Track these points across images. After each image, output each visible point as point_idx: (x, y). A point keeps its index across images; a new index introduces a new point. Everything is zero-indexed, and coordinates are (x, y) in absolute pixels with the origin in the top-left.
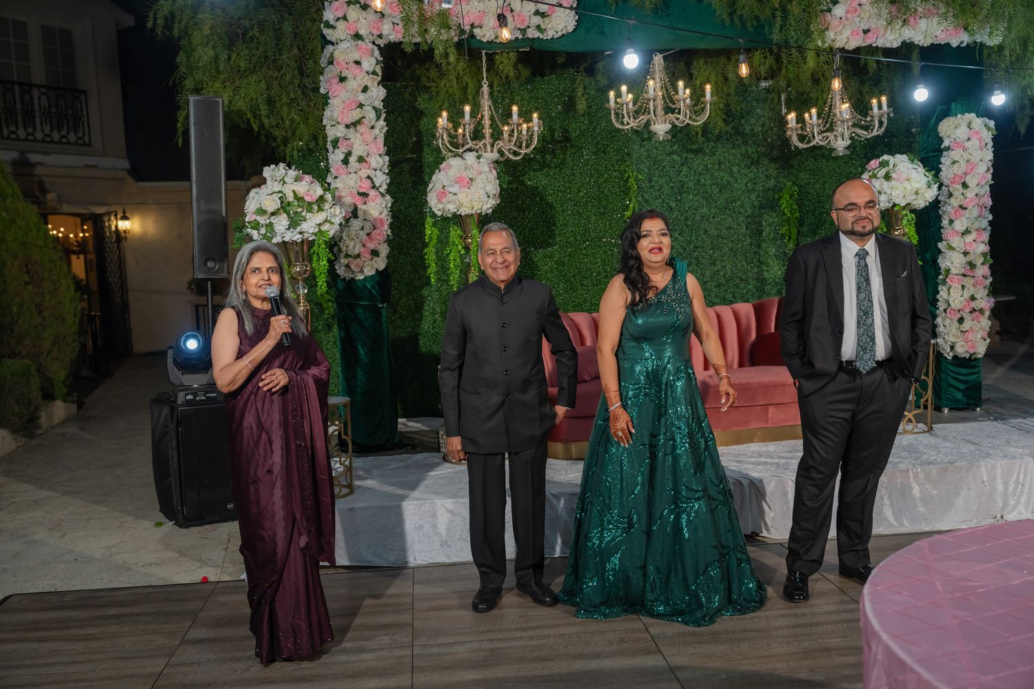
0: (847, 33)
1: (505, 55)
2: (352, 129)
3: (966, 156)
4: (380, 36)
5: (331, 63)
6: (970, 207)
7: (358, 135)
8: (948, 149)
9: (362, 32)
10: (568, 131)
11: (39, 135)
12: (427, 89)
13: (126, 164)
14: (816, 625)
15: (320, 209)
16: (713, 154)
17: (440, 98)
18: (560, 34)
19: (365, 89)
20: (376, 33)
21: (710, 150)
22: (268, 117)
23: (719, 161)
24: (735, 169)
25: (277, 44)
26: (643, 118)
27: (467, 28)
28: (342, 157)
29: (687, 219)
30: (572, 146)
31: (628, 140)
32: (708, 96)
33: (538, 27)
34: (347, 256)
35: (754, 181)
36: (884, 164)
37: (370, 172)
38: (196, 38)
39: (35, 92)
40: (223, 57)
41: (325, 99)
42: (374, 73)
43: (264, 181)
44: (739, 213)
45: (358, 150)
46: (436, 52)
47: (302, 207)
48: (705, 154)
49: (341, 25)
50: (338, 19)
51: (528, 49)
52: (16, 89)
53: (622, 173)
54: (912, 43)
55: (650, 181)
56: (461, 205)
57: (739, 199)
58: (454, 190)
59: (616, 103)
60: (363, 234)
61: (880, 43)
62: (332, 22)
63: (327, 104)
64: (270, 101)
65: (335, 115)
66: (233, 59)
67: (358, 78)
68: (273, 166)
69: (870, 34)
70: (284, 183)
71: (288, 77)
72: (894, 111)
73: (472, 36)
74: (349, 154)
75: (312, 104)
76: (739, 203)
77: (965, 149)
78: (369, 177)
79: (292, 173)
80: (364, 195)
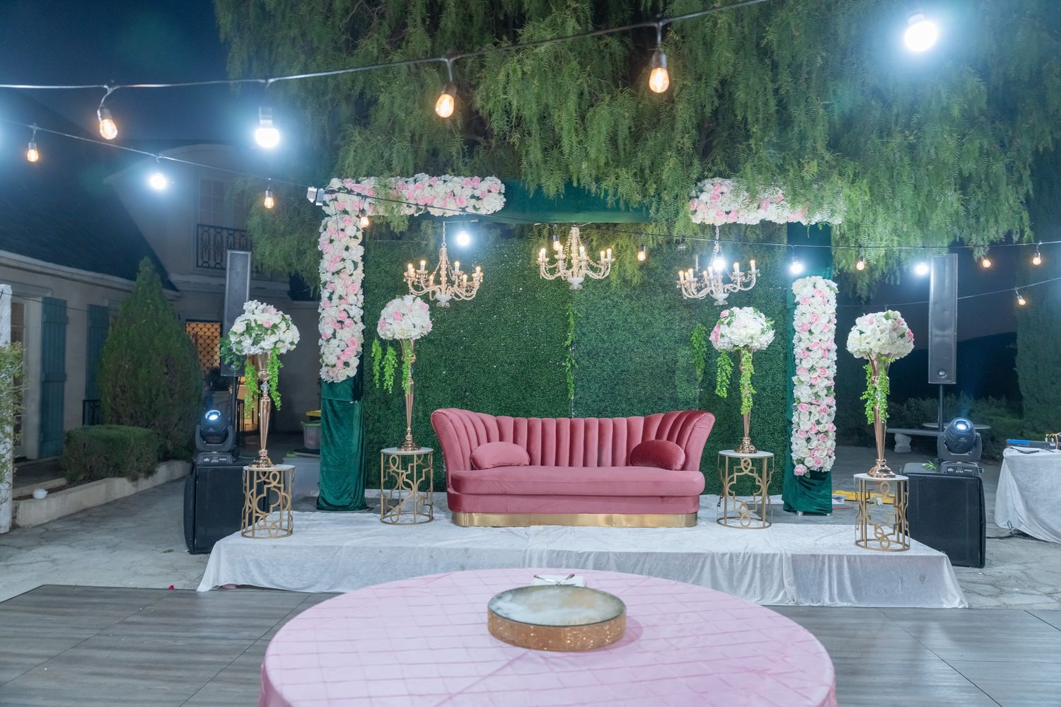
0: (713, 214)
2: (336, 276)
3: (811, 309)
4: (361, 212)
5: (326, 229)
6: (815, 349)
7: (340, 280)
8: (799, 303)
9: (348, 209)
13: (287, 287)
15: (273, 333)
16: (639, 300)
18: (491, 212)
19: (347, 249)
20: (358, 209)
23: (643, 305)
24: (656, 312)
27: (423, 207)
28: (328, 295)
29: (616, 348)
34: (327, 365)
36: (730, 315)
37: (346, 307)
39: (225, 233)
41: (320, 255)
42: (356, 237)
43: (243, 312)
44: (659, 346)
45: (340, 290)
47: (262, 331)
49: (333, 204)
50: (332, 200)
52: (212, 231)
53: (564, 311)
56: (397, 332)
57: (658, 335)
60: (338, 351)
61: (741, 221)
62: (327, 202)
63: (322, 258)
65: (326, 265)
67: (342, 241)
68: (251, 302)
69: (732, 215)
70: (254, 313)
72: (760, 272)
73: (429, 212)
74: (332, 293)
76: (658, 338)
77: (810, 304)
79: (262, 307)
80: (341, 322)
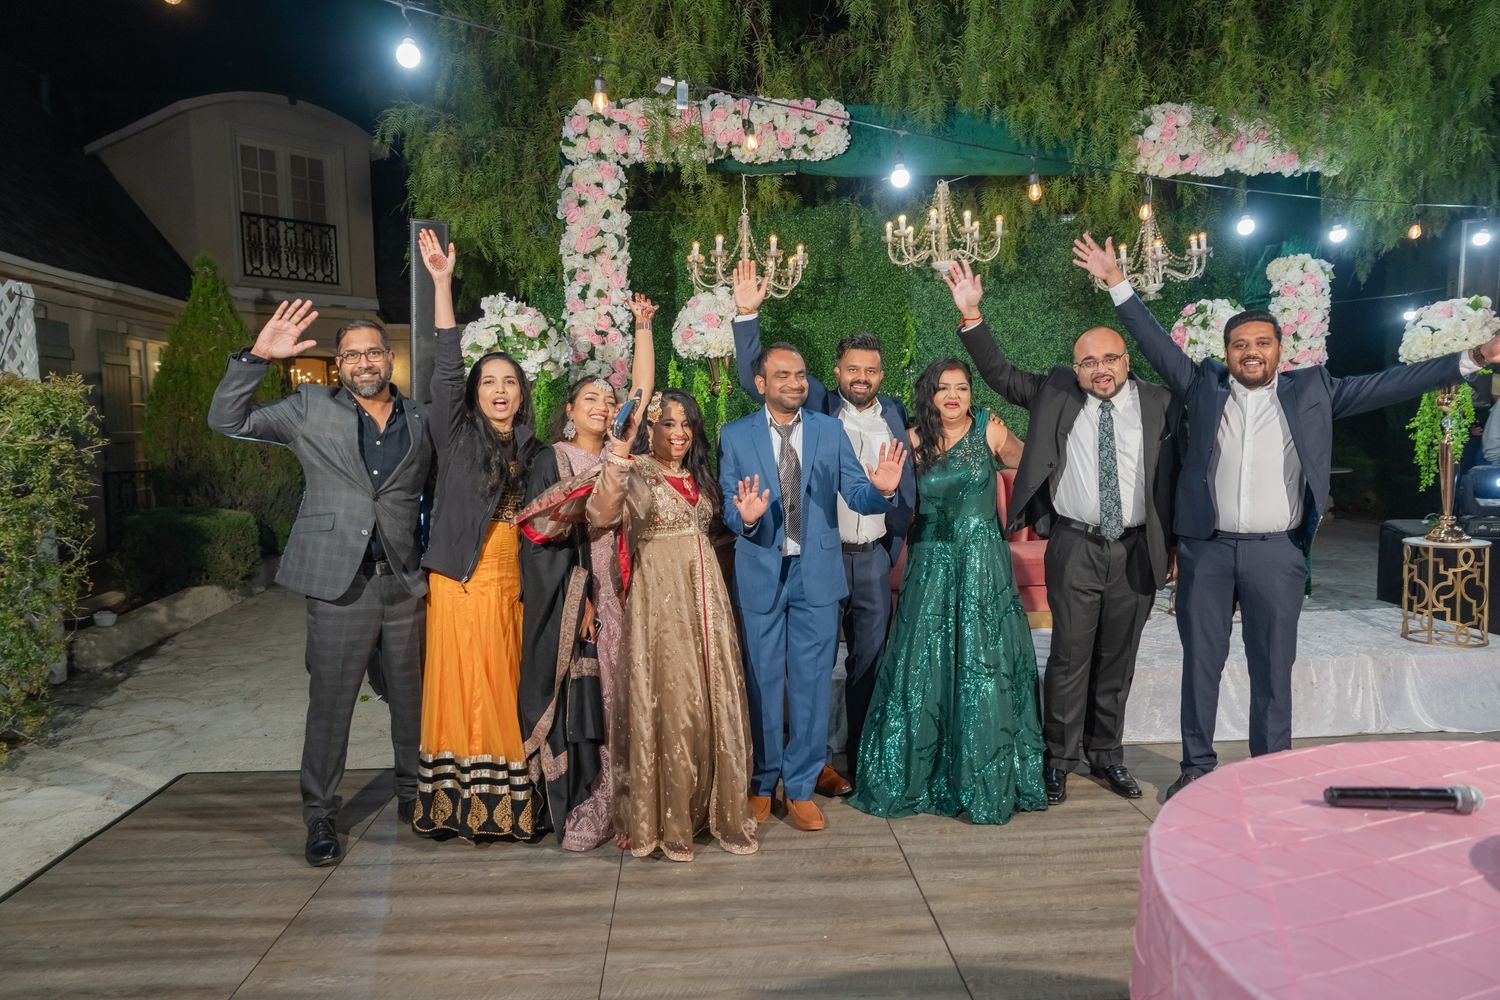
0: (1161, 159)
1: (767, 179)
2: (591, 259)
3: (1298, 302)
4: (626, 156)
5: (569, 185)
7: (598, 267)
8: (1278, 294)
9: (605, 151)
10: (840, 269)
11: (284, 272)
12: (682, 219)
14: (1104, 850)
15: (543, 346)
16: (1006, 297)
17: (697, 229)
18: (829, 156)
19: (607, 215)
20: (621, 151)
21: (1002, 293)
22: (503, 246)
23: (1012, 305)
24: (1031, 315)
25: (516, 167)
26: (924, 254)
27: (723, 147)
28: (579, 290)
30: (845, 285)
31: (909, 279)
32: (999, 230)
33: (805, 147)
35: (1052, 328)
36: (1200, 310)
37: (610, 309)
38: (426, 156)
39: (282, 226)
40: (454, 179)
41: (562, 225)
42: (618, 197)
43: (481, 314)
45: (597, 283)
46: (684, 171)
47: (522, 343)
48: (996, 297)
49: (582, 142)
50: (579, 135)
51: (794, 173)
52: (263, 223)
53: (899, 316)
54: (1237, 172)
55: (933, 326)
56: (709, 347)
57: (1034, 349)
58: (702, 329)
59: (894, 235)
61: (1201, 171)
62: (571, 139)
63: (565, 231)
64: (506, 230)
65: (573, 242)
66: (465, 181)
67: (598, 203)
68: (492, 297)
69: (1188, 160)
70: (503, 315)
71: (526, 203)
72: (1214, 251)
73: (730, 157)
74: (587, 287)
75: (552, 233)
77: (1297, 295)
78: (608, 314)
79: (513, 304)
80: (603, 334)
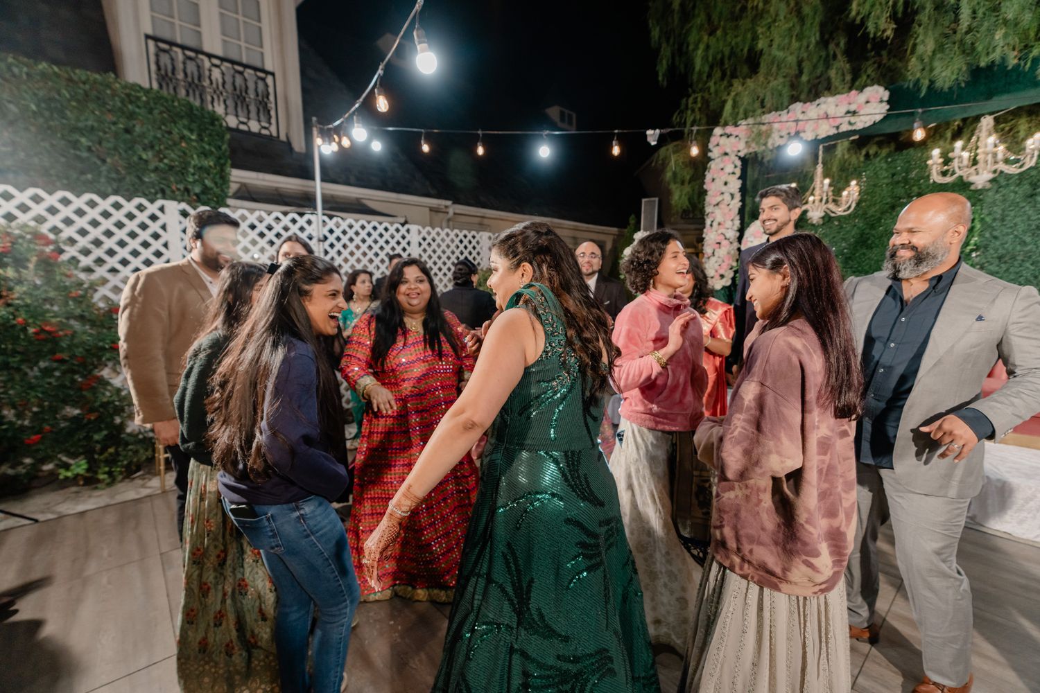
2: (717, 207)
4: (739, 151)
5: (709, 172)
7: (719, 210)
9: (728, 151)
18: (869, 123)
19: (726, 184)
20: (736, 149)
28: (710, 223)
37: (724, 231)
42: (733, 173)
45: (719, 218)
49: (715, 149)
50: (715, 146)
51: (856, 137)
62: (712, 149)
63: (707, 195)
65: (710, 200)
67: (721, 178)
74: (713, 221)
80: (719, 243)
